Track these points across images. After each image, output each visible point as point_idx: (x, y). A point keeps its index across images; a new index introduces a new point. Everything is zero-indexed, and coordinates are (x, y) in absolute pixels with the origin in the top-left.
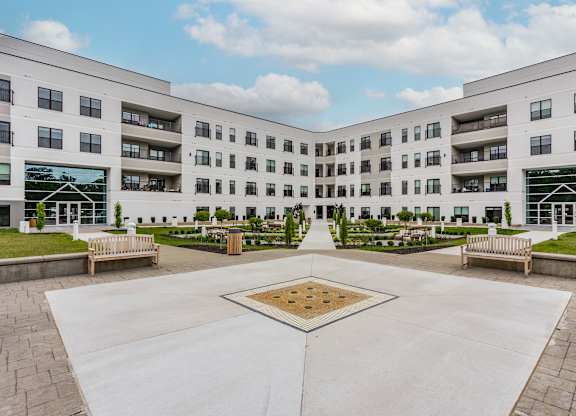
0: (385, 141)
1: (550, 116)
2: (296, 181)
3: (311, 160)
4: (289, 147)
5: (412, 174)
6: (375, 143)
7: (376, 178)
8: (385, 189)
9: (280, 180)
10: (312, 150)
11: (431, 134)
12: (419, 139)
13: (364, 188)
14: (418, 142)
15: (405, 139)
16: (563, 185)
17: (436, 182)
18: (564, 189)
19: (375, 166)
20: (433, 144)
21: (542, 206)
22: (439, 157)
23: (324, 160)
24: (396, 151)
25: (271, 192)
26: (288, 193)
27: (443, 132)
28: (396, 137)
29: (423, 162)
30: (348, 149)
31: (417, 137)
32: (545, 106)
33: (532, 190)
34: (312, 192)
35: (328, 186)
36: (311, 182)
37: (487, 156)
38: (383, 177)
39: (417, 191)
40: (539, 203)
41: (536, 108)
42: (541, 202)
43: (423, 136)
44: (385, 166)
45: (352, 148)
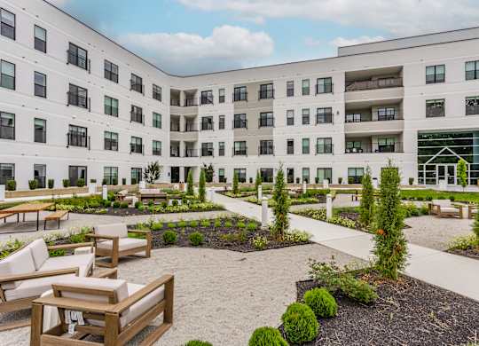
0: (265, 92)
1: (443, 81)
2: (148, 133)
3: (165, 109)
4: (137, 86)
5: (298, 132)
6: (253, 95)
7: (253, 135)
8: (266, 148)
9: (125, 129)
10: (166, 96)
11: (321, 89)
12: (308, 94)
13: (237, 145)
14: (306, 97)
15: (290, 92)
16: (446, 147)
17: (328, 142)
18: (446, 152)
19: (253, 121)
20: (325, 100)
21: (428, 168)
22: (331, 115)
23: (183, 112)
24: (280, 106)
25: (111, 144)
26: (137, 148)
27: (335, 88)
28: (280, 91)
29: (313, 119)
30: (216, 99)
31: (306, 91)
32: (439, 71)
33: (420, 152)
34: (166, 149)
35: (187, 143)
36: (165, 136)
37: (375, 116)
38: (264, 134)
39: (306, 150)
40: (425, 165)
41: (431, 72)
42: (427, 163)
43: (313, 90)
44: (265, 121)
45: (222, 99)
